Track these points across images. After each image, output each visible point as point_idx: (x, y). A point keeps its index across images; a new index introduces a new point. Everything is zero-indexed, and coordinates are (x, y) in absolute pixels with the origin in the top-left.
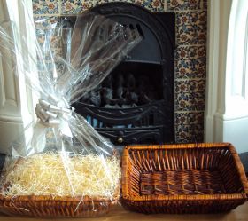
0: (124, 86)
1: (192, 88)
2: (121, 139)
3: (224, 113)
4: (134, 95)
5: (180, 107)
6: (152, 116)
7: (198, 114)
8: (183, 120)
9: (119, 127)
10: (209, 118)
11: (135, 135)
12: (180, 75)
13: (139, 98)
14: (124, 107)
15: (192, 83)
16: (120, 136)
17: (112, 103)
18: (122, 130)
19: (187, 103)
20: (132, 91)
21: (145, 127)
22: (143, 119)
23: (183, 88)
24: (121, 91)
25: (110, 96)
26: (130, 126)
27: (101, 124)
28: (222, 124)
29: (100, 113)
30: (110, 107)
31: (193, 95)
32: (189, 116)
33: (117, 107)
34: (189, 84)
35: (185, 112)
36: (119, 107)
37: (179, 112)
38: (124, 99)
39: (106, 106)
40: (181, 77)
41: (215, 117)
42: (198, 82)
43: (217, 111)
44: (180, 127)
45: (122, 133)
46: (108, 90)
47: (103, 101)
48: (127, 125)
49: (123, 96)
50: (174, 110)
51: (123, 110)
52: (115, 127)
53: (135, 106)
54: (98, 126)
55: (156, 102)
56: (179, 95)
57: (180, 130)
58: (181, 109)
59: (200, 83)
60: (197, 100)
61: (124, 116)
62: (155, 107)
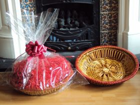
0: (71, 17)
2: (70, 48)
3: (128, 31)
4: (77, 23)
6: (87, 35)
7: (114, 32)
8: (105, 36)
9: (68, 41)
10: (120, 34)
11: (78, 45)
12: (103, 10)
13: (80, 24)
14: (71, 29)
15: (110, 15)
16: (69, 46)
17: (64, 27)
18: (70, 42)
19: (107, 26)
20: (76, 20)
21: (82, 41)
22: (82, 36)
24: (69, 20)
25: (63, 23)
26: (75, 40)
27: (58, 40)
28: (127, 38)
29: (58, 33)
30: (63, 29)
31: (110, 22)
32: (108, 34)
33: (67, 29)
34: (108, 15)
35: (106, 32)
36: (68, 30)
37: (103, 32)
38: (71, 25)
39: (61, 29)
41: (123, 33)
42: (114, 14)
43: (125, 30)
44: (103, 40)
45: (70, 44)
46: (62, 20)
47: (59, 26)
48: (73, 40)
49: (71, 23)
50: (99, 31)
51: (71, 31)
52: (66, 41)
53: (77, 28)
54: (56, 40)
55: (90, 26)
56: (103, 22)
57: (104, 42)
58: (104, 30)
59: (115, 14)
60: (113, 24)
61: (71, 34)
62: (89, 29)
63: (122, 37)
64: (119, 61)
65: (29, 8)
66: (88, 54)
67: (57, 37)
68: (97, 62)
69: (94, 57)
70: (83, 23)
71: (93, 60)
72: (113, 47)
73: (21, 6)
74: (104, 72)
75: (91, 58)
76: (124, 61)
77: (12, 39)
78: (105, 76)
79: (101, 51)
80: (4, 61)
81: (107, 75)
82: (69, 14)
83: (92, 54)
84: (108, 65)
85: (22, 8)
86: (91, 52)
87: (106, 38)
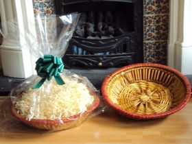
0: (104, 21)
1: (158, 22)
2: (101, 64)
3: (182, 41)
4: (111, 29)
5: (148, 37)
6: (125, 46)
7: (162, 43)
8: (150, 48)
9: (100, 54)
10: (171, 46)
11: (112, 61)
13: (115, 31)
14: (103, 38)
15: (157, 18)
16: (100, 61)
17: (93, 35)
18: (101, 56)
19: (154, 34)
20: (110, 25)
21: (118, 54)
22: (118, 47)
23: (150, 22)
24: (100, 26)
25: (92, 29)
26: (108, 53)
27: (85, 52)
28: (181, 51)
29: (84, 44)
30: (92, 38)
31: (158, 28)
32: (155, 45)
33: (97, 38)
34: (155, 18)
35: (152, 42)
36: (99, 38)
37: (147, 42)
38: (103, 32)
39: (88, 38)
40: (149, 13)
41: (175, 45)
42: (162, 17)
43: (177, 40)
44: (148, 54)
45: (101, 58)
47: (86, 34)
48: (105, 52)
49: (103, 29)
50: (142, 40)
51: (102, 40)
52: (96, 54)
53: (112, 37)
54: (82, 53)
55: (129, 34)
56: (147, 28)
57: (148, 56)
58: (149, 39)
59: (164, 18)
60: (161, 31)
61: (102, 45)
62: (128, 38)
63: (173, 50)
64: (166, 86)
65: (45, 9)
66: (123, 73)
67: (83, 49)
68: (135, 85)
69: (131, 78)
70: (120, 29)
71: (130, 82)
72: (160, 65)
73: (34, 5)
74: (141, 101)
75: (127, 79)
76: (173, 87)
77: (21, 51)
78: (142, 106)
79: (142, 70)
80: (10, 81)
81: (145, 105)
82: (101, 16)
83: (130, 74)
84: (149, 91)
85: (35, 7)
86: (127, 71)
87: (152, 50)
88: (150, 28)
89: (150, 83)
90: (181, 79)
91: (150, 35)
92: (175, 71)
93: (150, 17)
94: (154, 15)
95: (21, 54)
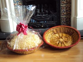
0: (44, 8)
1: (66, 8)
2: (43, 26)
3: (77, 16)
4: (47, 11)
5: (62, 15)
9: (42, 22)
10: (72, 18)
11: (47, 25)
12: (62, 3)
13: (48, 12)
14: (43, 15)
15: (66, 7)
17: (39, 14)
18: (43, 23)
19: (65, 13)
21: (50, 22)
22: (50, 19)
23: (63, 8)
25: (39, 12)
26: (45, 22)
27: (36, 21)
28: (76, 20)
29: (36, 18)
30: (39, 15)
32: (65, 18)
33: (41, 15)
37: (62, 17)
38: (43, 13)
39: (37, 15)
41: (74, 18)
43: (75, 16)
44: (62, 22)
45: (43, 24)
46: (38, 10)
47: (36, 13)
48: (44, 21)
49: (43, 11)
50: (60, 16)
51: (43, 16)
52: (40, 22)
53: (47, 15)
54: (35, 22)
55: (54, 13)
56: (62, 11)
58: (63, 16)
60: (68, 12)
61: (43, 18)
62: (54, 15)
63: (73, 20)
64: (70, 35)
65: (19, 3)
68: (57, 35)
69: (55, 32)
71: (55, 34)
72: (67, 26)
73: (14, 2)
74: (60, 41)
75: (54, 32)
76: (73, 35)
78: (60, 43)
79: (60, 28)
80: (4, 34)
81: (61, 43)
82: (43, 6)
83: (55, 30)
84: (63, 37)
86: (54, 29)
87: (64, 20)
88: (63, 11)
89: (64, 34)
90: (77, 32)
91: (63, 14)
92: (74, 28)
93: (63, 6)
94: (65, 5)
95: (9, 22)
